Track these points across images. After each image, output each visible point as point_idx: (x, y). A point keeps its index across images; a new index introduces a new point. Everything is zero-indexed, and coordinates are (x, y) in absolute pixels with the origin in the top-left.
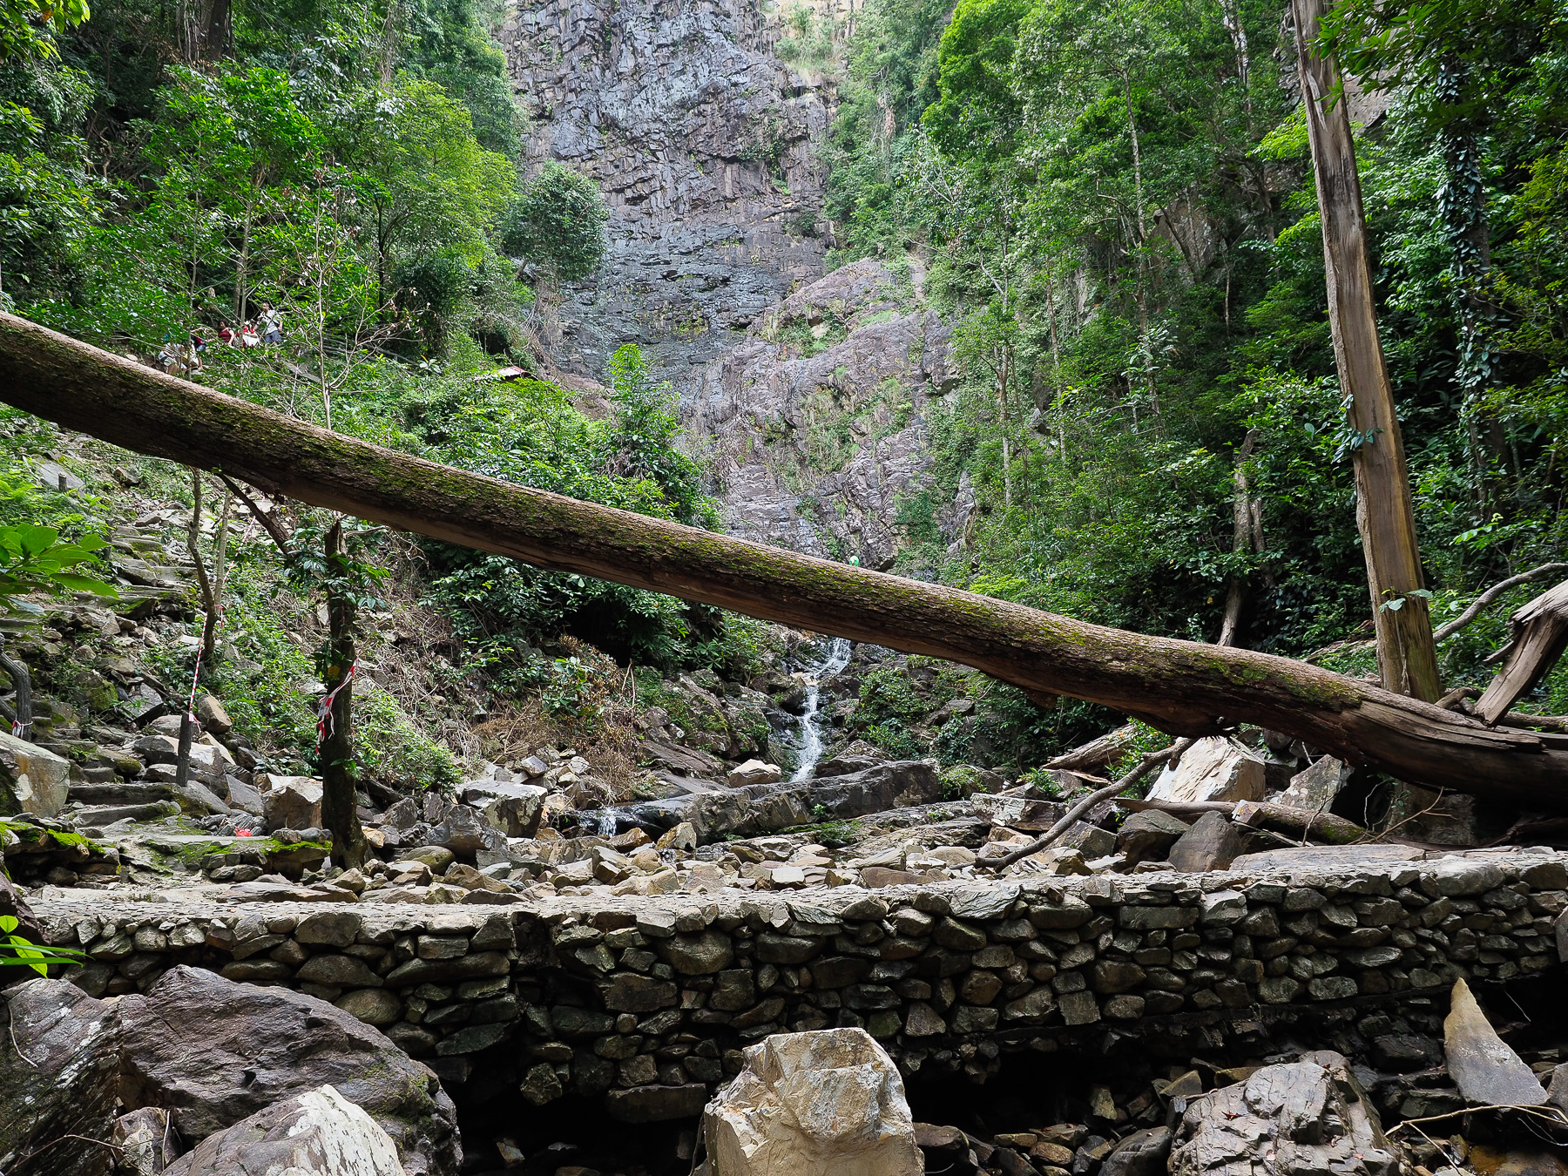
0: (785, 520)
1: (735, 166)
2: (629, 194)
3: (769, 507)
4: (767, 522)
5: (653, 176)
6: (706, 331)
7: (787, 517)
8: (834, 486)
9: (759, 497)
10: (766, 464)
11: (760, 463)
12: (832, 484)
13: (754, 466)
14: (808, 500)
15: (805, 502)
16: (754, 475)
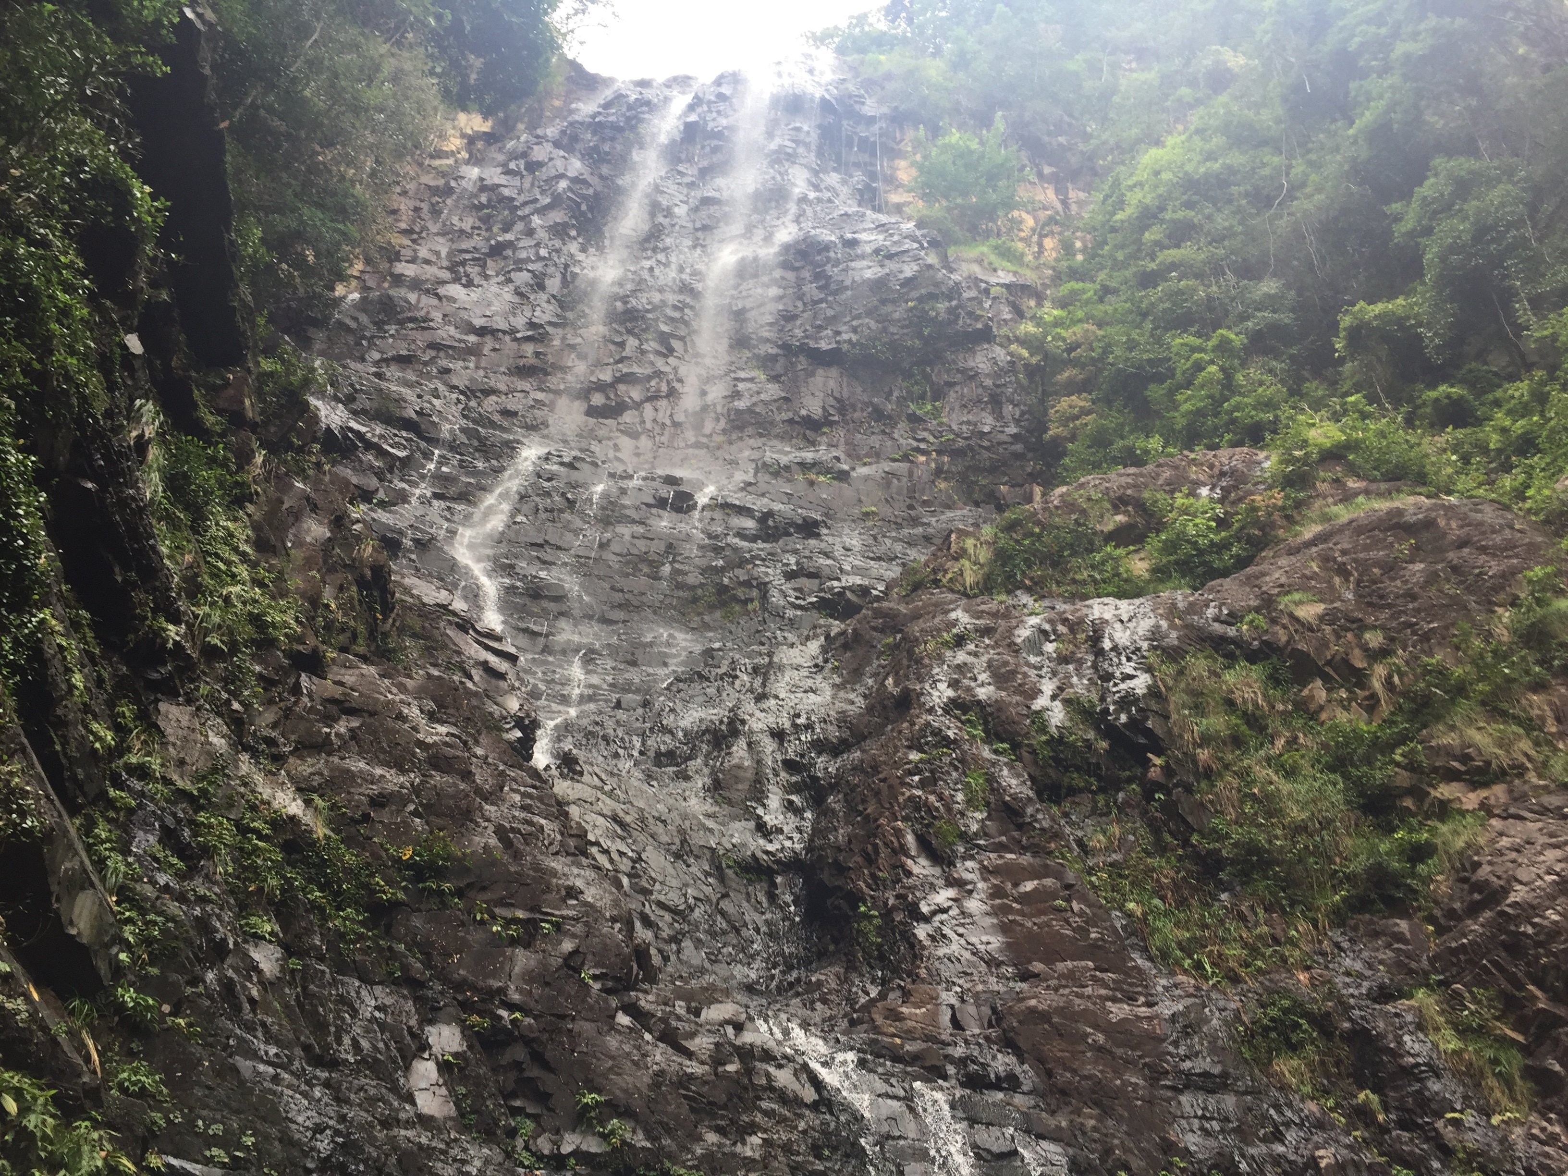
0: (1213, 1083)
1: (834, 372)
3: (1119, 1011)
4: (1135, 1080)
6: (755, 611)
7: (1217, 1070)
8: (1399, 964)
9: (1061, 966)
10: (1064, 857)
11: (1036, 850)
12: (1381, 956)
13: (1013, 856)
14: (1286, 1003)
15: (1273, 1012)
16: (1016, 885)
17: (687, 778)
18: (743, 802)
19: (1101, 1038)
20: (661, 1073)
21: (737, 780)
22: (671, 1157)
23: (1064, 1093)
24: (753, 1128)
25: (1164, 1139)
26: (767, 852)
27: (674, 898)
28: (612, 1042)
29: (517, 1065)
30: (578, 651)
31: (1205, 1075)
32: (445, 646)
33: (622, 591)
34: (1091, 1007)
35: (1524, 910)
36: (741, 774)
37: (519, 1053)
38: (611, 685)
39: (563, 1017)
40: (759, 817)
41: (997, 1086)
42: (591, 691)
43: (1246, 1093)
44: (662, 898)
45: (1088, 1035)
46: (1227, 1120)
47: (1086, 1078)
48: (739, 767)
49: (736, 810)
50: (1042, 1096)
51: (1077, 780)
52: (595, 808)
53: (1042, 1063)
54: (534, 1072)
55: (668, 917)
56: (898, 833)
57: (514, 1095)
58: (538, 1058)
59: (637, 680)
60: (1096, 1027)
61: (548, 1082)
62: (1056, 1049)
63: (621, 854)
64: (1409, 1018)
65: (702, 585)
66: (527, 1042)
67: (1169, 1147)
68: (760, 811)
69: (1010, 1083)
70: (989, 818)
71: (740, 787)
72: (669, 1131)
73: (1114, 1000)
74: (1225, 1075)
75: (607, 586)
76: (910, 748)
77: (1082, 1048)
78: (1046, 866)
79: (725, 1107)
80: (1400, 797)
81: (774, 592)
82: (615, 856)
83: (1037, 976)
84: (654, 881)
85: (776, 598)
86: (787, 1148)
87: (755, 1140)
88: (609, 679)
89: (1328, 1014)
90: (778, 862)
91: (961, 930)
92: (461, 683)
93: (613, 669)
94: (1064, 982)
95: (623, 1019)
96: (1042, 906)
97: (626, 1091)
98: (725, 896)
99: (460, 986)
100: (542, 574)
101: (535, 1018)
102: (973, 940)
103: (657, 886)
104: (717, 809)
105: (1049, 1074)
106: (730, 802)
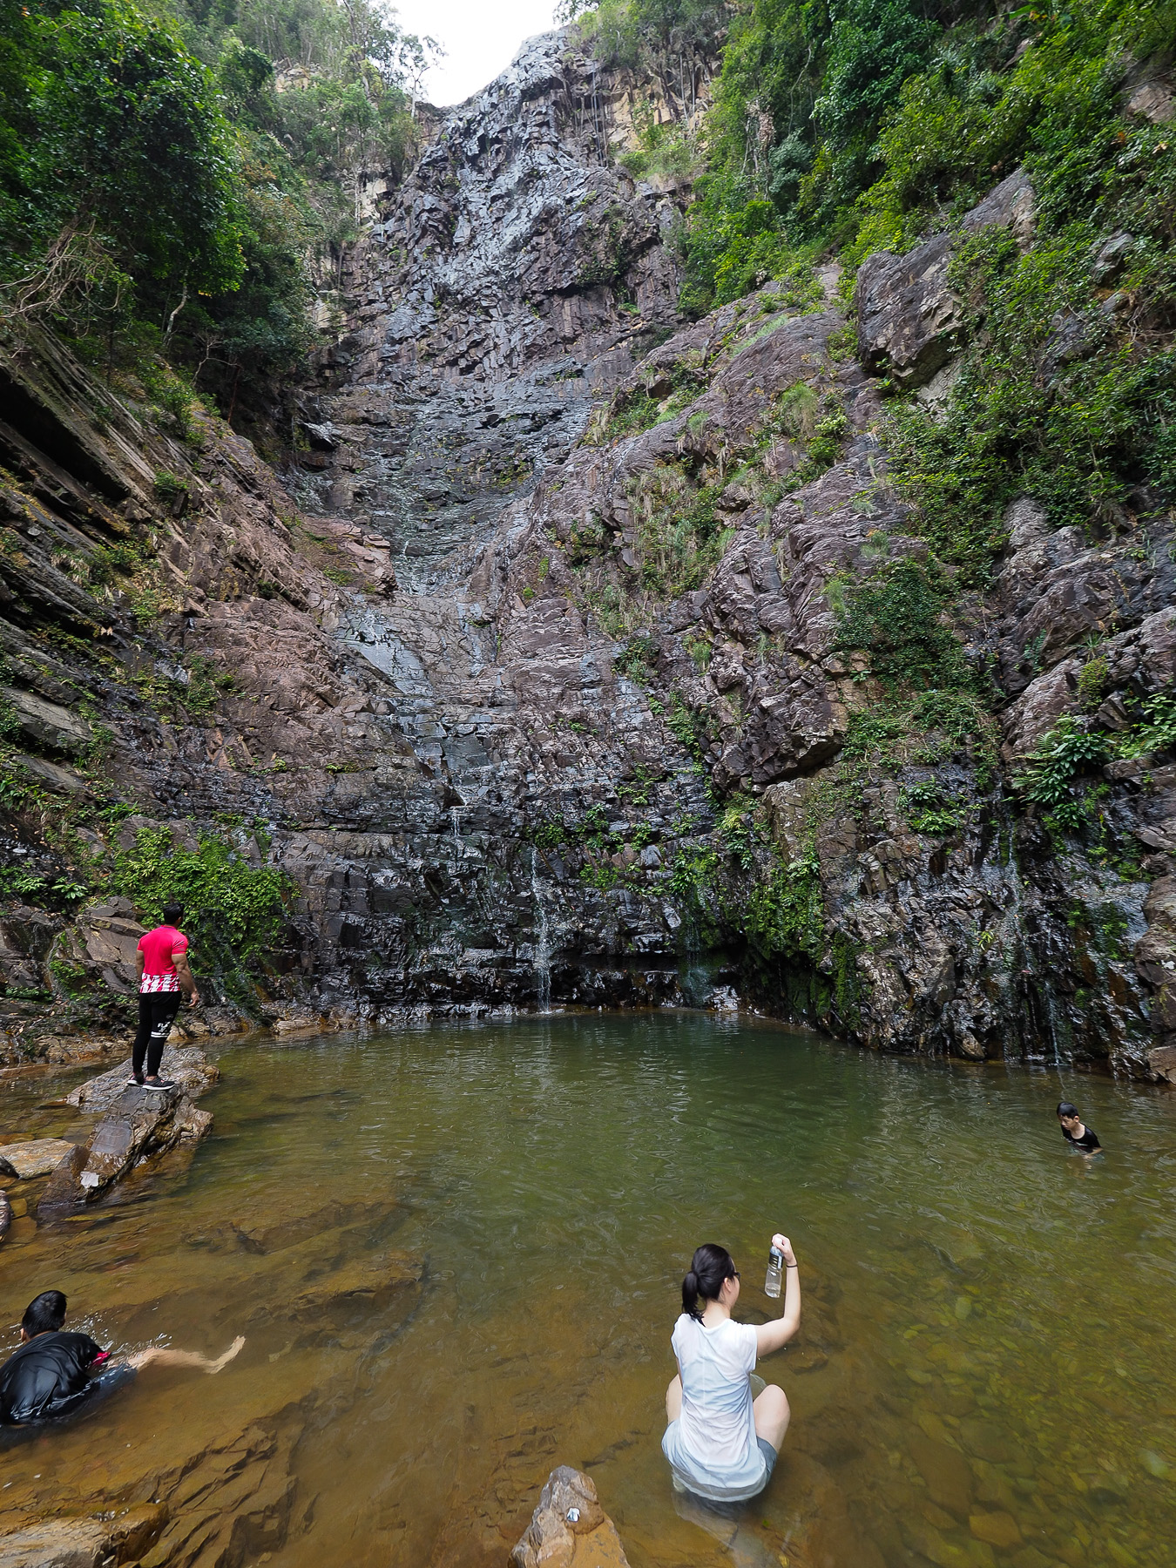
0: (592, 685)
1: (575, 299)
2: (463, 363)
3: (562, 663)
4: (557, 691)
5: (487, 336)
7: (596, 679)
8: (688, 614)
9: (548, 648)
11: (556, 595)
12: (683, 611)
13: (547, 601)
16: (544, 614)
18: (482, 592)
19: (547, 677)
20: (300, 739)
21: (480, 581)
22: (299, 764)
23: (524, 702)
24: (334, 749)
25: (557, 712)
26: (487, 614)
28: (285, 731)
29: (254, 745)
31: (592, 682)
32: (348, 555)
34: (550, 664)
35: (719, 581)
36: (482, 579)
39: (268, 727)
40: (488, 598)
41: (501, 704)
43: (608, 685)
44: (429, 649)
45: (542, 677)
46: (594, 698)
47: (534, 694)
48: (480, 575)
49: (479, 597)
50: (518, 705)
51: (591, 552)
53: (521, 692)
55: (432, 655)
56: (513, 598)
57: (254, 754)
60: (548, 672)
61: (263, 748)
62: (527, 685)
63: (413, 633)
64: (679, 639)
65: (505, 468)
66: (256, 737)
67: (558, 715)
68: (488, 595)
70: (546, 583)
71: (482, 584)
72: (300, 756)
73: (563, 658)
74: (600, 680)
77: (538, 682)
78: (559, 602)
79: (323, 744)
81: (537, 462)
82: (410, 635)
83: (537, 654)
84: (426, 642)
86: (346, 753)
87: (335, 752)
89: (650, 645)
90: (491, 617)
91: (517, 640)
94: (546, 655)
95: (291, 722)
96: (550, 622)
97: (287, 746)
98: (465, 639)
99: (236, 723)
101: (259, 728)
102: (520, 644)
103: (428, 644)
104: (471, 598)
105: (522, 695)
106: (477, 594)
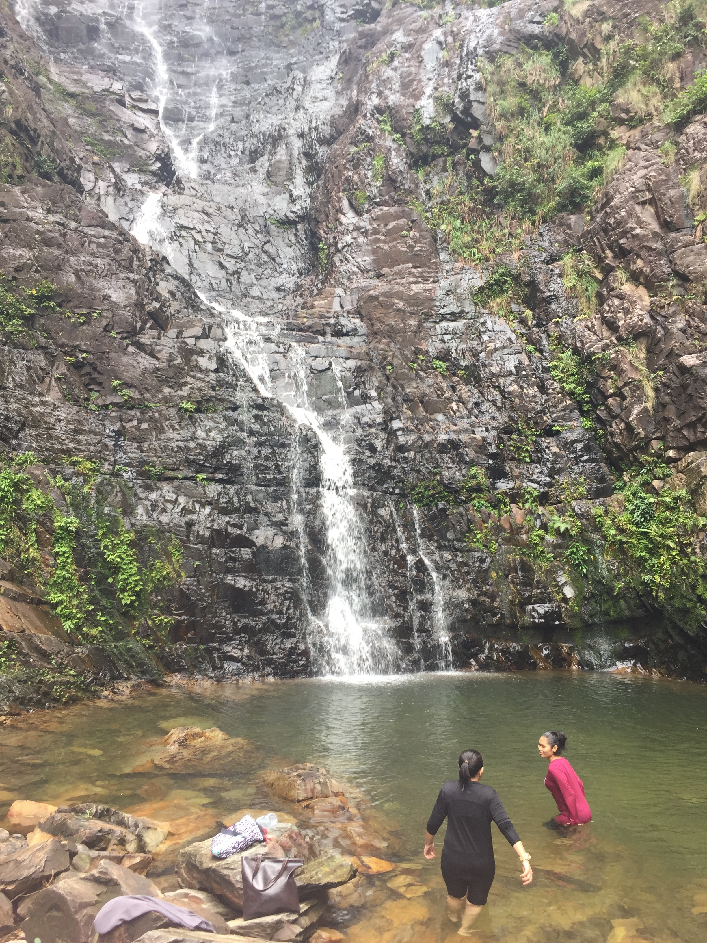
0: (455, 316)
3: (416, 288)
4: (413, 322)
6: (318, 27)
7: (457, 311)
8: (566, 241)
9: (396, 269)
10: (413, 204)
11: (399, 202)
12: (559, 238)
13: (387, 208)
14: (502, 271)
15: (496, 276)
16: (386, 225)
17: (255, 171)
18: (283, 182)
19: (400, 304)
20: (145, 369)
21: (279, 169)
22: (148, 400)
23: (376, 333)
24: (185, 384)
25: (417, 348)
26: (293, 212)
27: (236, 251)
28: (125, 359)
29: (89, 374)
30: (214, 81)
31: (452, 314)
32: (111, 118)
33: (238, 28)
34: (402, 288)
35: (613, 210)
36: (282, 165)
37: (87, 369)
38: (234, 102)
39: (104, 352)
40: (291, 191)
41: (347, 334)
42: (222, 110)
43: (471, 319)
44: (229, 252)
45: (394, 304)
46: (456, 333)
47: (388, 325)
48: (280, 161)
49: (279, 188)
50: (368, 336)
51: (437, 150)
52: (193, 208)
53: (370, 320)
54: (95, 375)
55: (233, 261)
56: (339, 200)
57: (89, 384)
58: (95, 369)
59: (248, 96)
60: (401, 299)
61: (101, 378)
62: (377, 314)
63: (208, 231)
64: (557, 271)
65: (285, 14)
66: (91, 365)
67: (417, 352)
68: (291, 187)
69: (353, 332)
70: (383, 185)
71: (281, 173)
72: (147, 390)
73: (416, 283)
74: (462, 312)
75: (228, 27)
76: (351, 143)
77: (391, 311)
78: (403, 211)
79: (173, 378)
80: (599, 136)
81: (328, 12)
82: (204, 233)
83: (383, 275)
84: (225, 243)
85: (329, 17)
86: (200, 389)
87: (187, 388)
88: (233, 98)
89: (520, 274)
90: (298, 217)
91: (354, 255)
92: (121, 141)
93: (235, 90)
94: (395, 277)
95: (131, 349)
96: (395, 236)
97: (130, 378)
98: (268, 242)
99: (62, 346)
100: (187, 29)
101: (93, 354)
102: (359, 260)
103: (227, 246)
104: (269, 189)
105: (372, 325)
106: (276, 184)
